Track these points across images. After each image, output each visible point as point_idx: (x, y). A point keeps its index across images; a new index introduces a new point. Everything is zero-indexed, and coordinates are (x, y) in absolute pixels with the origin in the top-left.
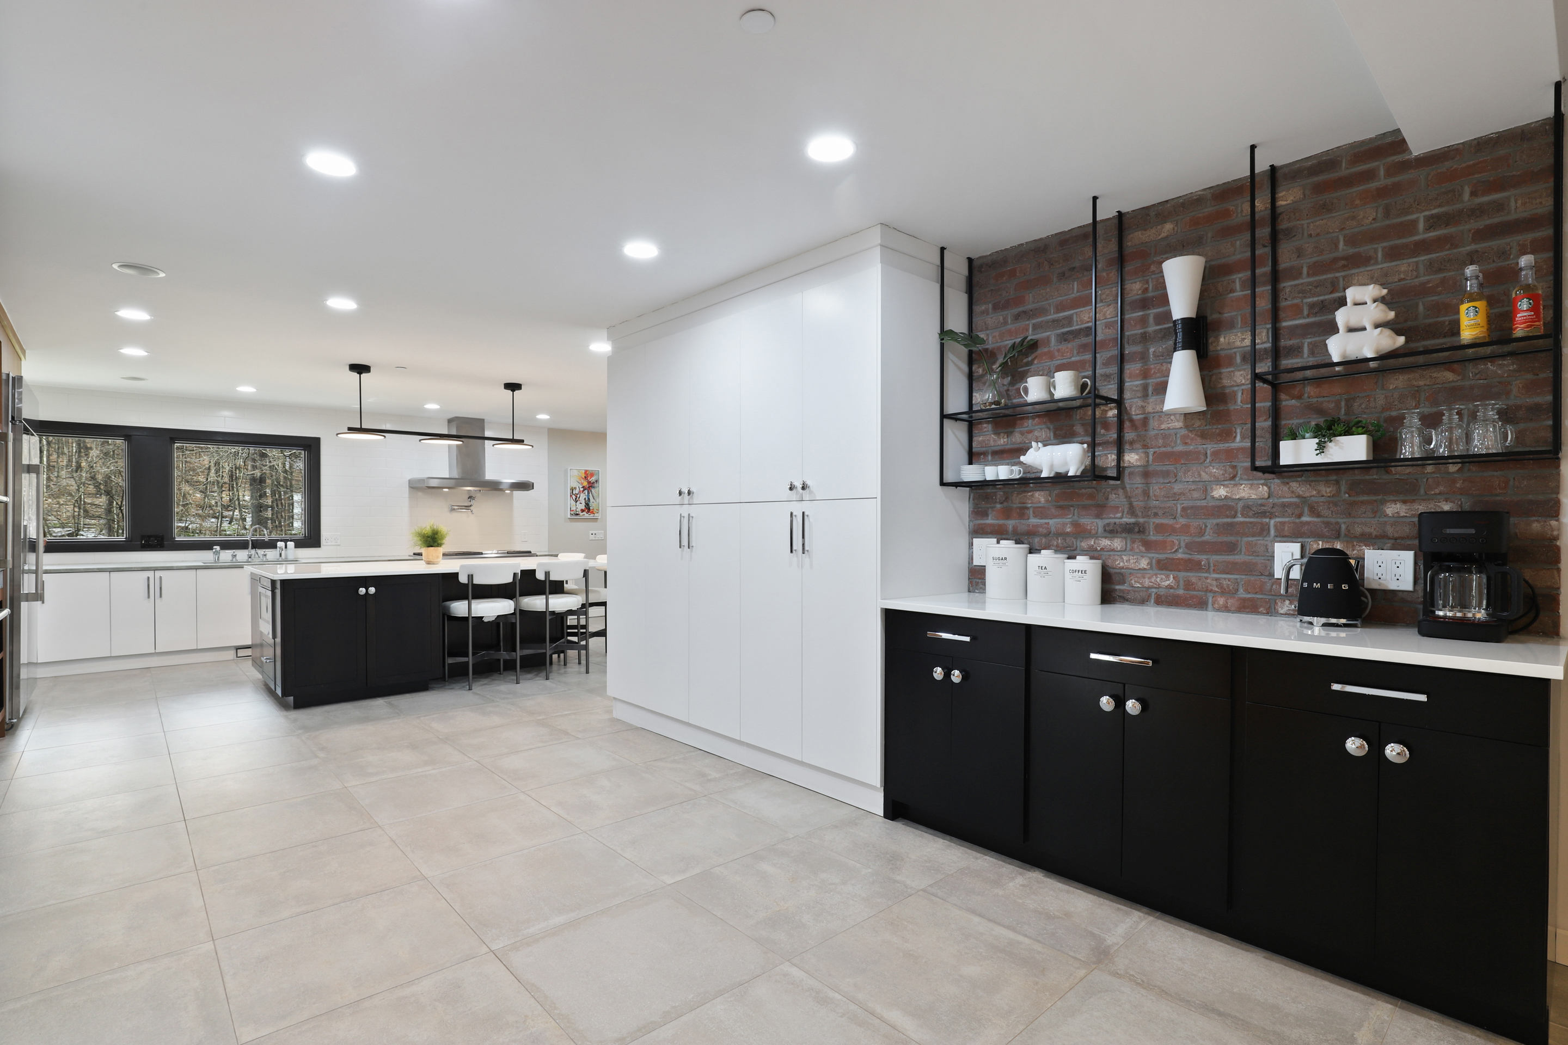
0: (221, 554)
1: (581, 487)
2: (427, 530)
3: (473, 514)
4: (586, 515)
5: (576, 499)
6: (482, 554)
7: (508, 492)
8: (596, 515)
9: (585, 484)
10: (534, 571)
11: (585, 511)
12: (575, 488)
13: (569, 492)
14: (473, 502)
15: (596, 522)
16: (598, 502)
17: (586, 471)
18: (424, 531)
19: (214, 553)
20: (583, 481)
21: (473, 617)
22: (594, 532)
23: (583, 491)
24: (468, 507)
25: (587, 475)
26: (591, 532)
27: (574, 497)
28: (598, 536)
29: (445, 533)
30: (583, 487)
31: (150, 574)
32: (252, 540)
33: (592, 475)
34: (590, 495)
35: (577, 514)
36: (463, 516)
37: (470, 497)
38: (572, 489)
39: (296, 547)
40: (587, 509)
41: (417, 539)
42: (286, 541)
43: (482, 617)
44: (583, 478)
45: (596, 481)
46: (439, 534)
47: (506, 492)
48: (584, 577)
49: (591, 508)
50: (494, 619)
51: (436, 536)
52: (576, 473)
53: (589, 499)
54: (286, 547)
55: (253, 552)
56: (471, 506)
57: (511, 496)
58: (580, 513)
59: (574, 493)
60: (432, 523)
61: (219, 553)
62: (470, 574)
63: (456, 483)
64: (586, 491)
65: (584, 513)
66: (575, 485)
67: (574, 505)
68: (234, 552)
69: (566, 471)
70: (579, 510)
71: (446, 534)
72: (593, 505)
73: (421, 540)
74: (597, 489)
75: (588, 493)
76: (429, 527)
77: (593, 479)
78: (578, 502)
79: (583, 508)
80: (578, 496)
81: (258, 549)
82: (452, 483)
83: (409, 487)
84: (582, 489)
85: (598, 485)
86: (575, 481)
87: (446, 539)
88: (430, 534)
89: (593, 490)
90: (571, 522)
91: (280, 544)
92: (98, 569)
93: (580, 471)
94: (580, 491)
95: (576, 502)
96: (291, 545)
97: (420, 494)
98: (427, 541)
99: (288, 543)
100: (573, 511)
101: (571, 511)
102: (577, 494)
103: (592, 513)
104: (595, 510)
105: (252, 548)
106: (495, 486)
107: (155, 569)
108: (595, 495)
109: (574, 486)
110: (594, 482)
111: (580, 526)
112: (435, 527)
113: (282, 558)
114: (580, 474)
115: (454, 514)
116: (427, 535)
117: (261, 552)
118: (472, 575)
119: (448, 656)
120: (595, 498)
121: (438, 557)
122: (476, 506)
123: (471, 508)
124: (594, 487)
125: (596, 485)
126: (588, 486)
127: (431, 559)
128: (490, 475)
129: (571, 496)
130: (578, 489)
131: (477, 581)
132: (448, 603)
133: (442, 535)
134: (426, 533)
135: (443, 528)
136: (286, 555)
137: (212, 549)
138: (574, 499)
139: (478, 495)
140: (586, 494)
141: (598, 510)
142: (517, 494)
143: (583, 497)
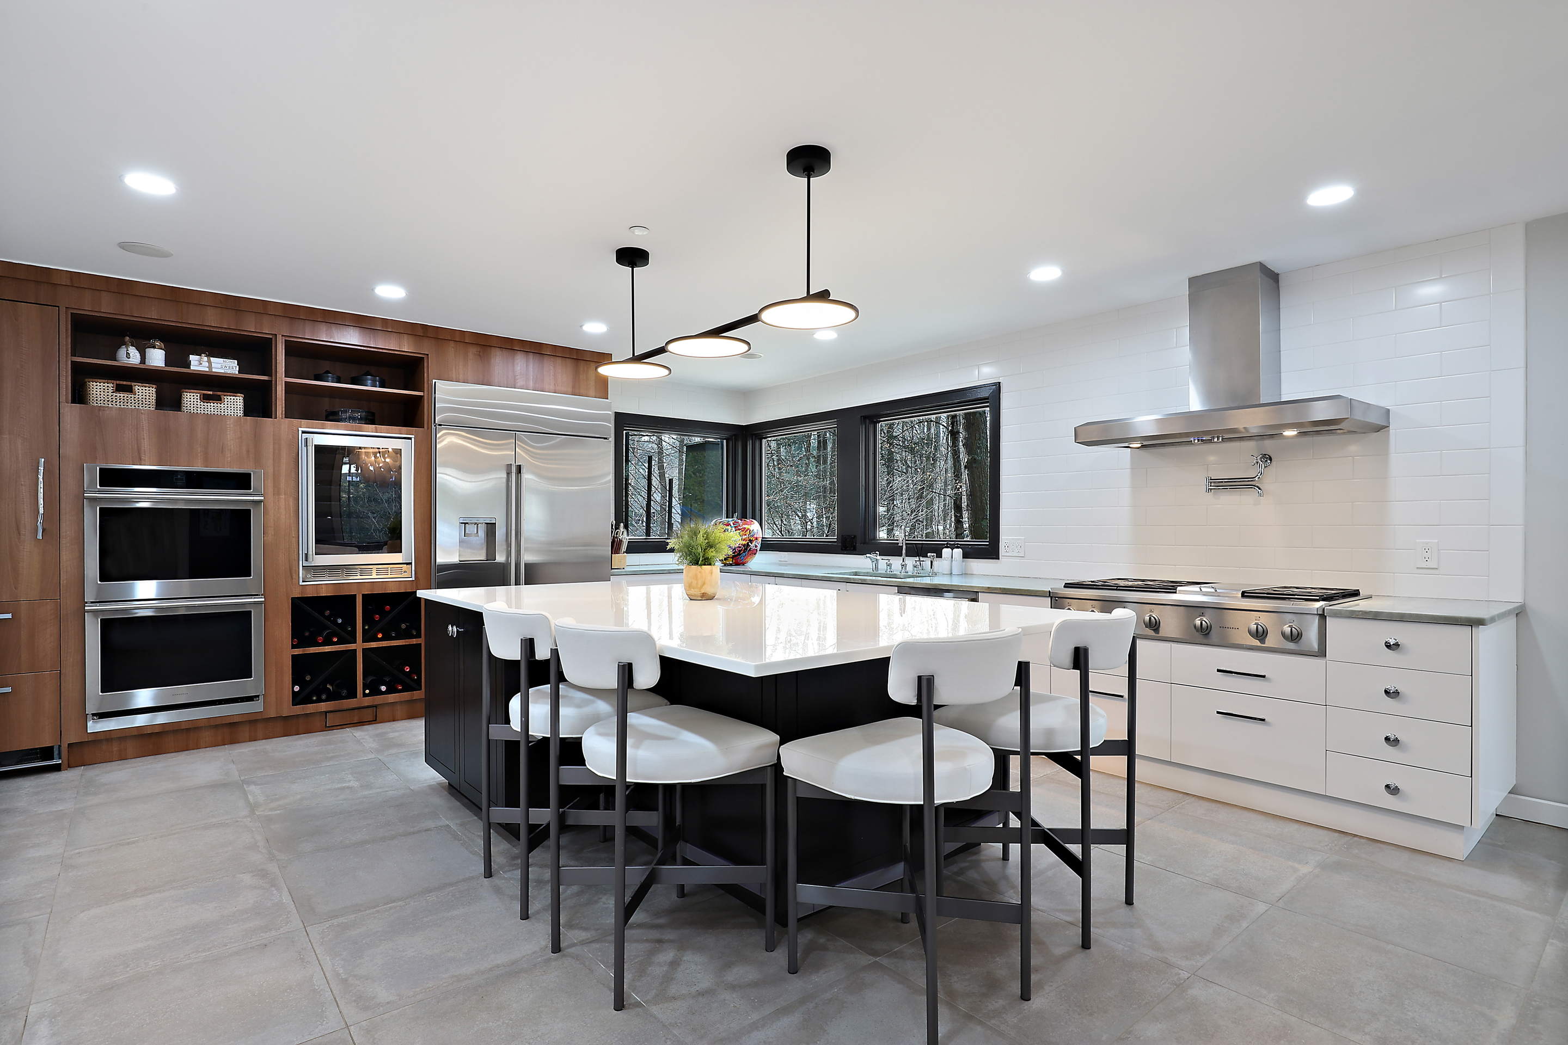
3: (1266, 495)
14: (1266, 470)
19: (871, 560)
37: (1263, 458)
54: (952, 556)
55: (908, 560)
56: (1259, 478)
68: (889, 560)
91: (945, 552)
96: (958, 552)
99: (955, 550)
105: (906, 555)
136: (951, 568)
139: (1280, 451)
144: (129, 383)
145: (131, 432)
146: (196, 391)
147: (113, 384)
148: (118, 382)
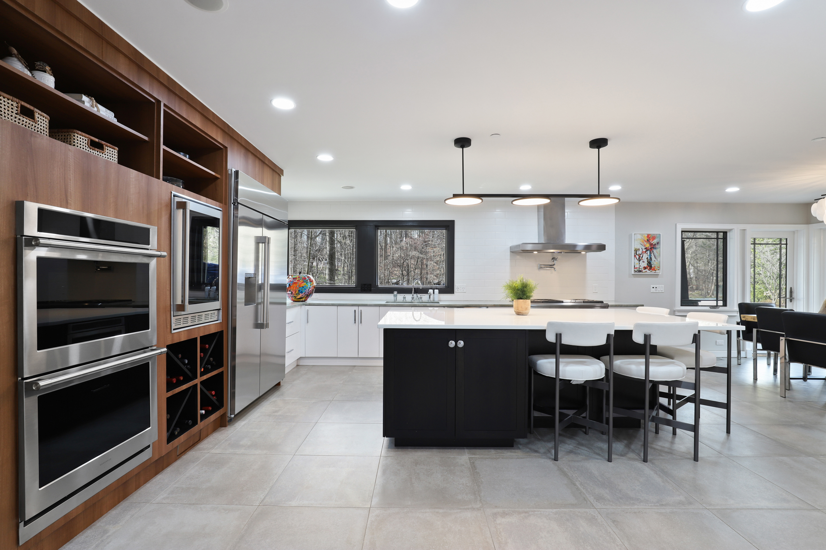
0: (398, 296)
1: (643, 248)
2: (518, 284)
3: (555, 271)
4: (648, 272)
5: (639, 258)
6: (562, 302)
7: (583, 253)
8: (657, 271)
9: (648, 245)
10: (630, 333)
11: (647, 268)
12: (639, 250)
13: (633, 252)
14: (555, 262)
15: (657, 277)
16: (659, 260)
17: (648, 236)
18: (514, 285)
19: (394, 295)
20: (645, 243)
21: (561, 380)
22: (655, 286)
23: (646, 252)
24: (551, 266)
25: (649, 238)
26: (652, 286)
27: (637, 257)
28: (659, 290)
29: (533, 286)
30: (646, 248)
31: (356, 308)
32: (414, 288)
33: (654, 238)
34: (652, 254)
35: (641, 271)
36: (547, 273)
37: (553, 259)
38: (636, 251)
39: (439, 293)
40: (649, 266)
41: (508, 292)
42: (433, 289)
43: (571, 380)
44: (645, 241)
45: (658, 243)
46: (528, 288)
47: (582, 253)
48: (693, 343)
49: (653, 266)
50: (583, 383)
51: (525, 289)
52: (639, 237)
53: (651, 258)
54: (434, 293)
55: (415, 295)
56: (554, 265)
57: (585, 255)
58: (643, 270)
59: (638, 253)
60: (522, 277)
61: (397, 296)
62: (559, 332)
63: (542, 248)
64: (648, 252)
65: (647, 270)
66: (639, 246)
67: (637, 264)
68: (404, 296)
69: (630, 236)
70: (642, 267)
71: (535, 287)
72: (654, 263)
73: (512, 293)
74: (658, 250)
75: (650, 253)
76: (519, 281)
77: (655, 242)
78: (641, 261)
79: (646, 265)
80: (641, 256)
81: (418, 294)
82: (539, 247)
83: (510, 252)
84: (645, 250)
85: (659, 246)
86: (638, 244)
87: (534, 292)
88: (520, 287)
89: (655, 251)
90: (634, 277)
91: (431, 291)
92: (332, 304)
93: (643, 235)
94: (643, 252)
95: (639, 261)
96: (437, 291)
97: (518, 257)
98: (517, 293)
99: (435, 290)
100: (636, 268)
101: (634, 268)
102: (641, 254)
103: (654, 270)
104: (656, 268)
105: (414, 293)
106: (572, 249)
107: (359, 305)
108: (656, 254)
109: (637, 248)
110: (656, 244)
111: (642, 281)
112: (524, 281)
113: (430, 301)
114: (643, 238)
115: (542, 272)
116: (517, 288)
117: (419, 295)
118: (561, 334)
119: (534, 409)
120: (657, 257)
121: (526, 309)
122: (558, 265)
123: (554, 266)
124: (655, 248)
125: (657, 246)
126: (650, 247)
127: (520, 310)
128: (569, 240)
129: (635, 256)
130: (641, 250)
131: (566, 341)
132: (534, 357)
133: (530, 288)
134: (516, 286)
135: (532, 282)
136: (434, 298)
137: (393, 293)
138: (638, 258)
139: (559, 257)
140: (649, 254)
141: (659, 267)
142: (591, 255)
143: (645, 256)
144: (32, 108)
145: (60, 170)
146: (84, 134)
147: (17, 103)
148: (23, 103)
